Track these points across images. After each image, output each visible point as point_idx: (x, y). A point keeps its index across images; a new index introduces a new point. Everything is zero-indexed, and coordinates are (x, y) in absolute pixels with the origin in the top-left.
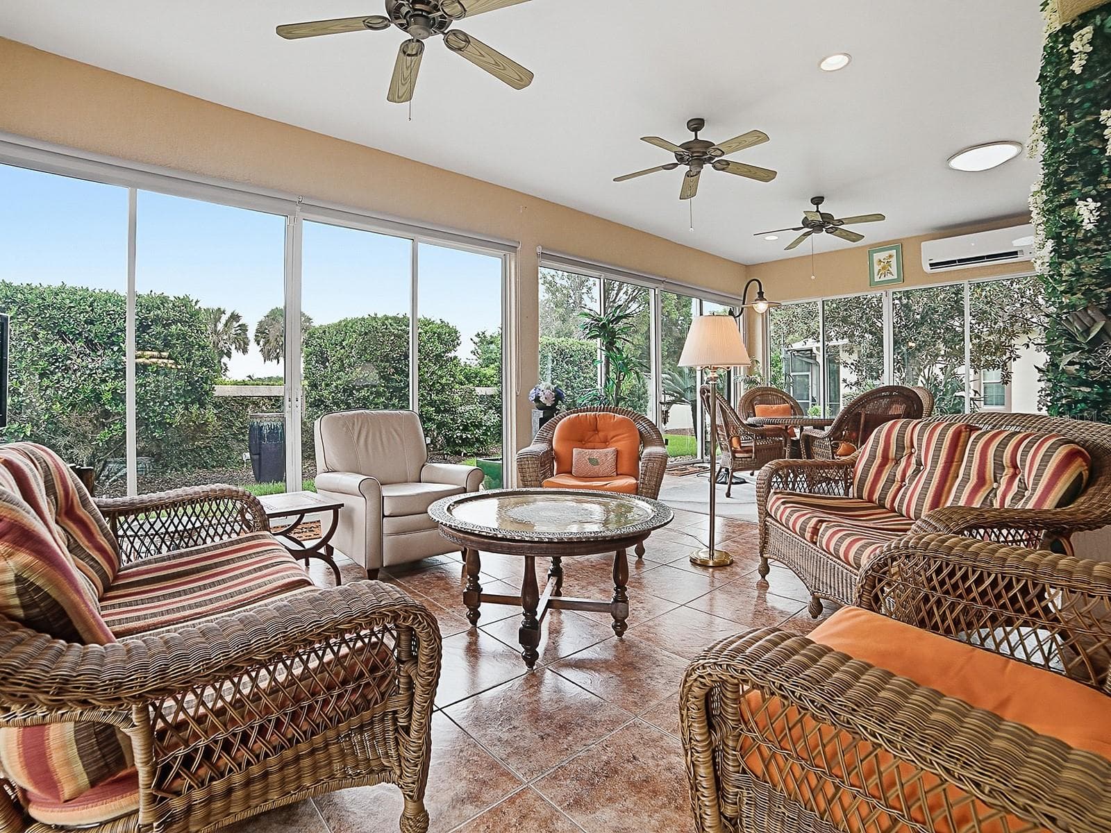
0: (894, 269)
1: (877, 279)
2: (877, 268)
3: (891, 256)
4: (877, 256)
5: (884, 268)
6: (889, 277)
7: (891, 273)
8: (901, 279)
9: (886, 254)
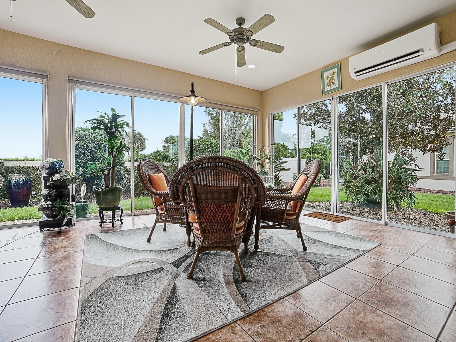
0: (336, 81)
1: (326, 89)
2: (326, 82)
3: (334, 73)
4: (326, 74)
5: (330, 81)
6: (333, 87)
7: (334, 84)
8: (341, 86)
9: (331, 72)
